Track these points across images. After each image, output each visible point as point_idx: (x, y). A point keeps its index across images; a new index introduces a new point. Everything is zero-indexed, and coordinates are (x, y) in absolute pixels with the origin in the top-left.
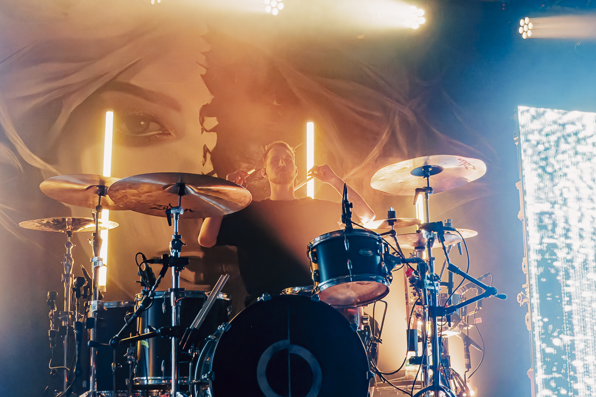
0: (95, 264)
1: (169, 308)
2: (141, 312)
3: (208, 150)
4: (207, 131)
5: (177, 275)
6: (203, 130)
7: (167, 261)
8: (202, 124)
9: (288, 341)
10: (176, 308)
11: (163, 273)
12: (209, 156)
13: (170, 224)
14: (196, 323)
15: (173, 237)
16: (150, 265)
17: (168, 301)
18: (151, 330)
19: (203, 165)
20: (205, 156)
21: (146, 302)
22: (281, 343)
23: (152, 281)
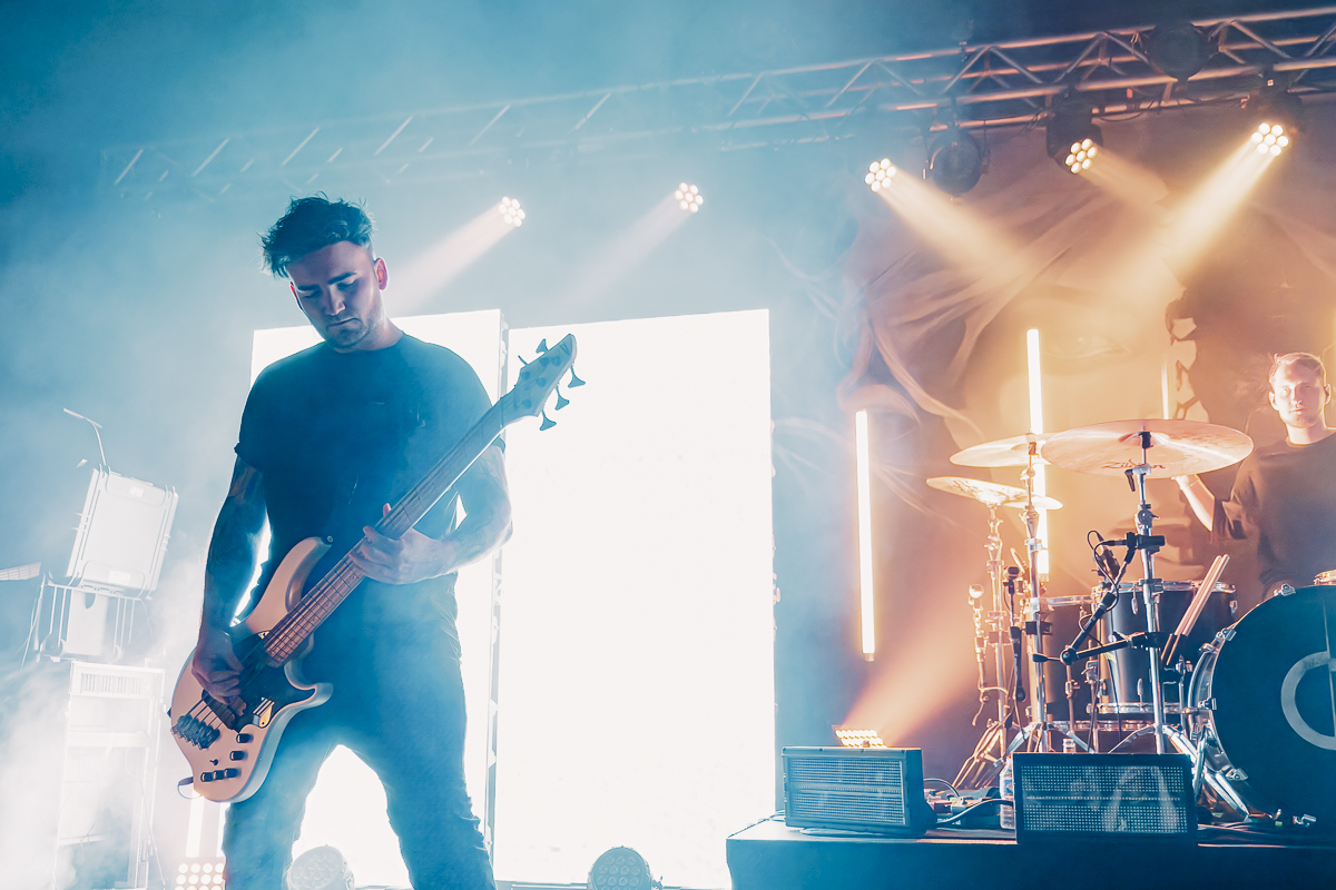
0: (1032, 547)
1: (1142, 607)
2: (1100, 614)
3: (1183, 367)
4: (1179, 340)
5: (1149, 558)
6: (1174, 338)
7: (1132, 541)
8: (1170, 331)
9: (1327, 654)
10: (1153, 606)
11: (1128, 559)
12: (1185, 376)
13: (1134, 490)
14: (1185, 626)
15: (1140, 508)
16: (1109, 548)
17: (1140, 596)
18: (1119, 638)
19: (1178, 390)
20: (1179, 377)
21: (1109, 600)
22: (1315, 656)
23: (1115, 569)
